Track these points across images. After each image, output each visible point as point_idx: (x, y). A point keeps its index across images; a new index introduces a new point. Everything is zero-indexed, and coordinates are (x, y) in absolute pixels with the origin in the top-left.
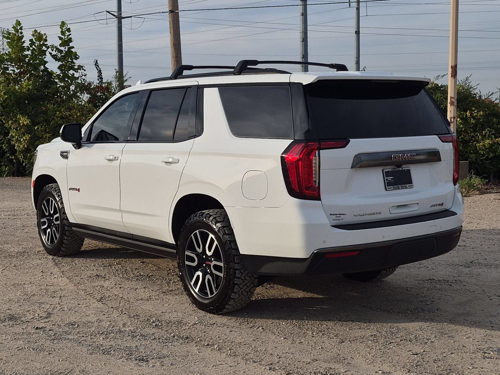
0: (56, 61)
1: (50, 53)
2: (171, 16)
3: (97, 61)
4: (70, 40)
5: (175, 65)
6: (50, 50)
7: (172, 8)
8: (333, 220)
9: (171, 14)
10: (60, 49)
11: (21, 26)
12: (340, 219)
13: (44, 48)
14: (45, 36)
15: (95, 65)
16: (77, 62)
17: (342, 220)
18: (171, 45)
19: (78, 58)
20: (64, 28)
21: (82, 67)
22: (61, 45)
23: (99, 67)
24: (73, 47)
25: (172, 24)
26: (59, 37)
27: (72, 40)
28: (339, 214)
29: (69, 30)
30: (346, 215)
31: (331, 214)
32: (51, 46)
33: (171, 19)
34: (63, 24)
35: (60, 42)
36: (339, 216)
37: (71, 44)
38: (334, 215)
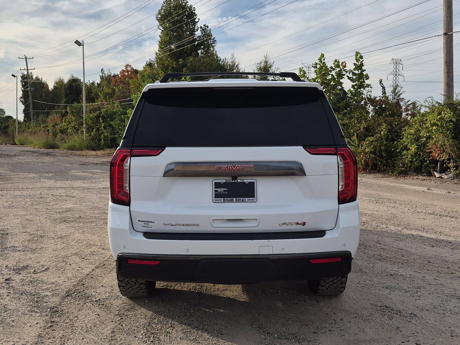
0: (351, 82)
1: (348, 76)
2: (445, 38)
3: (381, 80)
4: (362, 65)
5: (446, 79)
6: (348, 74)
7: (446, 31)
8: (142, 227)
9: (445, 36)
10: (355, 72)
11: (324, 58)
12: (149, 227)
13: (344, 73)
14: (345, 63)
15: (380, 83)
16: (367, 82)
17: (151, 227)
18: (444, 62)
19: (368, 79)
20: (359, 57)
21: (369, 85)
22: (355, 69)
23: (383, 85)
24: (365, 70)
25: (445, 45)
26: (354, 64)
27: (364, 64)
28: (147, 222)
29: (361, 57)
30: (154, 223)
31: (139, 221)
32: (349, 70)
33: (445, 40)
34: (357, 53)
35: (354, 67)
36: (147, 223)
37: (363, 68)
38: (142, 221)
